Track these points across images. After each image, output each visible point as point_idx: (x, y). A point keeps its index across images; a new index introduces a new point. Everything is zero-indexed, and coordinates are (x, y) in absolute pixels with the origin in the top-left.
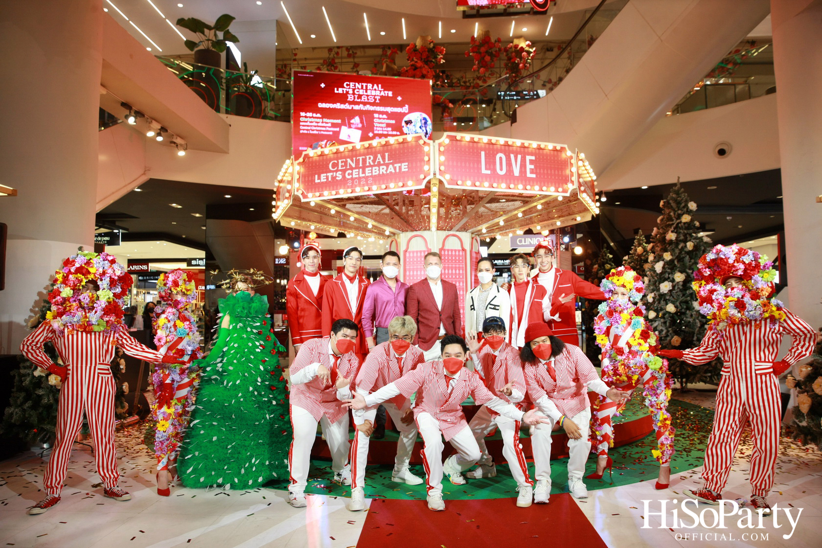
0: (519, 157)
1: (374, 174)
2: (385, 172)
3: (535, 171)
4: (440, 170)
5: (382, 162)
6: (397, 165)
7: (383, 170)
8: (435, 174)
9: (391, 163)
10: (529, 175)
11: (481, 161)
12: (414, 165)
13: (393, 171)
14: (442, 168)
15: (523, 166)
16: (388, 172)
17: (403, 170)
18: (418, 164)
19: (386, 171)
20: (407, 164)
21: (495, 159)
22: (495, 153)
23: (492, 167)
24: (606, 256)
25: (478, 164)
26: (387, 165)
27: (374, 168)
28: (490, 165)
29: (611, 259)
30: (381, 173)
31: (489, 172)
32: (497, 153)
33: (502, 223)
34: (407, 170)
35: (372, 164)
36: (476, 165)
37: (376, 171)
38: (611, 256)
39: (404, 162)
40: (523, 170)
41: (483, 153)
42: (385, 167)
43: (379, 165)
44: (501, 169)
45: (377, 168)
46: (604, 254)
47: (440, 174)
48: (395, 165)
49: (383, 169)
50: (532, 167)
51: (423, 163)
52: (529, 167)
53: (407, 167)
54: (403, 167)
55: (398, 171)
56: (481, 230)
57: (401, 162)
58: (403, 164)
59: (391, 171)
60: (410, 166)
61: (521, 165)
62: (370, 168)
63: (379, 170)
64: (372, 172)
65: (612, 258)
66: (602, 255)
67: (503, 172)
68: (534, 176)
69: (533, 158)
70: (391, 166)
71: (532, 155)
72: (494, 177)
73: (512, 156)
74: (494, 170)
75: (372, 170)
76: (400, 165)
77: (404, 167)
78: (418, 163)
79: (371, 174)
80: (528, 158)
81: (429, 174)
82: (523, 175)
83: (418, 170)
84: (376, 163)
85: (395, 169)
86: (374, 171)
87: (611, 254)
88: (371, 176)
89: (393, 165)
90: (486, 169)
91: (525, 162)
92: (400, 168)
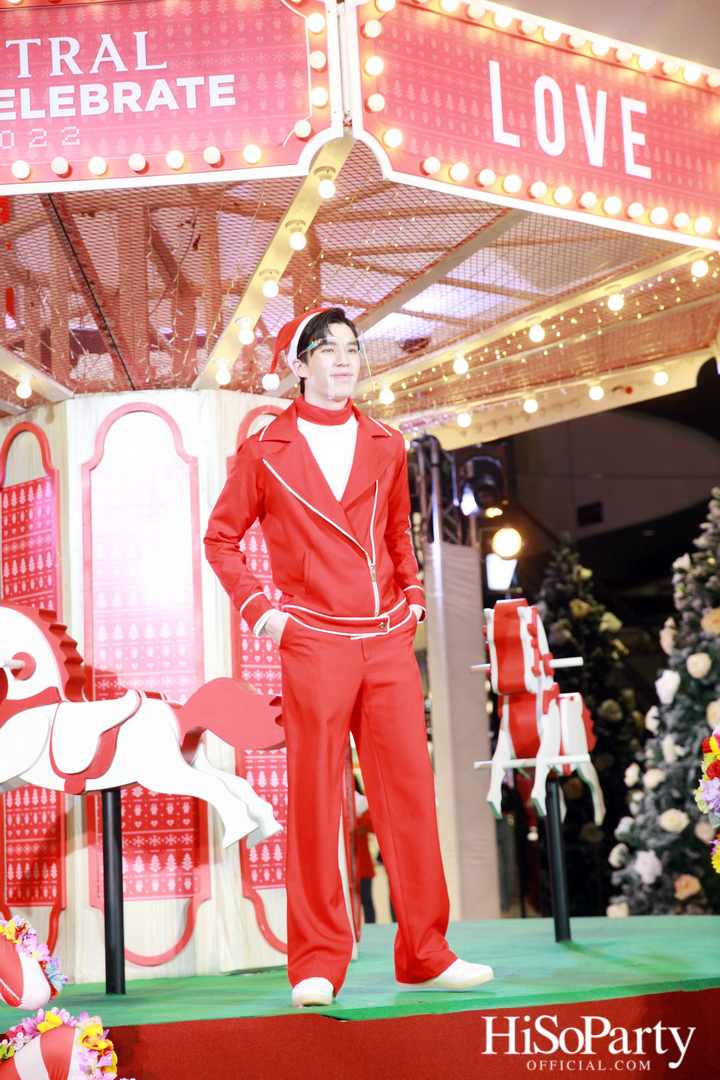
0: (602, 97)
1: (86, 110)
2: (136, 108)
3: (647, 156)
4: (367, 109)
5: (120, 67)
6: (190, 83)
7: (127, 96)
8: (348, 125)
9: (160, 74)
10: (633, 168)
11: (489, 96)
12: (262, 83)
13: (173, 105)
14: (377, 103)
15: (614, 133)
16: (150, 107)
17: (215, 101)
18: (280, 82)
19: (143, 101)
20: (230, 78)
21: (531, 96)
22: (532, 72)
23: (523, 125)
24: (570, 571)
25: (481, 108)
26: (146, 81)
27: (85, 89)
28: (517, 118)
29: (586, 582)
30: (118, 109)
31: (514, 140)
32: (537, 75)
33: (461, 368)
34: (232, 101)
35: (75, 70)
36: (475, 112)
37: (94, 100)
38: (586, 573)
39: (217, 71)
40: (615, 148)
41: (494, 68)
42: (136, 89)
43: (108, 76)
44: (551, 137)
45: (101, 89)
46: (565, 567)
47: (368, 127)
48: (181, 82)
49: (127, 93)
50: (640, 139)
51: (297, 81)
52: (633, 138)
53: (230, 90)
54: (214, 91)
55: (191, 102)
56: (376, 394)
57: (205, 71)
58: (214, 80)
59: (162, 102)
60: (245, 86)
61: (608, 127)
62: (71, 89)
63: (110, 96)
64: (77, 104)
65: (591, 579)
66: (558, 570)
67: (555, 148)
68: (645, 172)
69: (641, 107)
70: (161, 85)
71: (638, 98)
72: (530, 159)
73: (581, 91)
74: (529, 135)
75: (76, 96)
76: (200, 80)
77: (220, 89)
78: (280, 76)
79: (72, 112)
80: (630, 106)
81: (328, 124)
82: (616, 165)
83: (281, 104)
84: (95, 70)
85: (180, 94)
86: (85, 99)
87: (586, 566)
88: (76, 119)
89: (171, 80)
90: (507, 128)
91: (619, 120)
92: (202, 93)
